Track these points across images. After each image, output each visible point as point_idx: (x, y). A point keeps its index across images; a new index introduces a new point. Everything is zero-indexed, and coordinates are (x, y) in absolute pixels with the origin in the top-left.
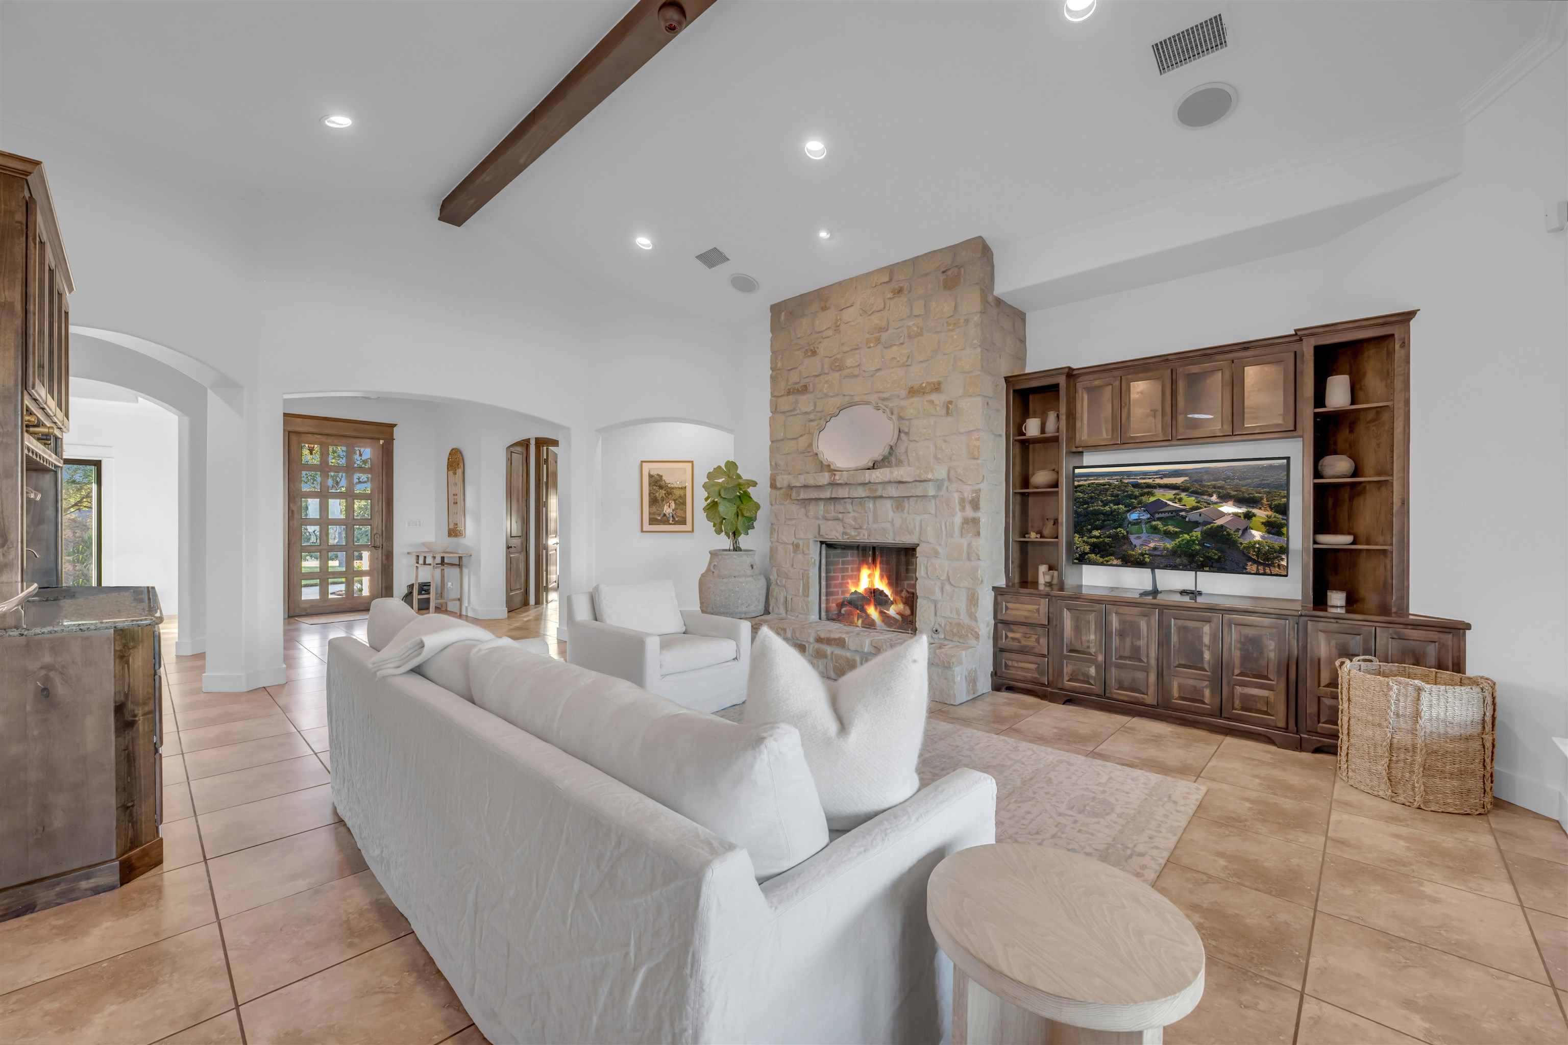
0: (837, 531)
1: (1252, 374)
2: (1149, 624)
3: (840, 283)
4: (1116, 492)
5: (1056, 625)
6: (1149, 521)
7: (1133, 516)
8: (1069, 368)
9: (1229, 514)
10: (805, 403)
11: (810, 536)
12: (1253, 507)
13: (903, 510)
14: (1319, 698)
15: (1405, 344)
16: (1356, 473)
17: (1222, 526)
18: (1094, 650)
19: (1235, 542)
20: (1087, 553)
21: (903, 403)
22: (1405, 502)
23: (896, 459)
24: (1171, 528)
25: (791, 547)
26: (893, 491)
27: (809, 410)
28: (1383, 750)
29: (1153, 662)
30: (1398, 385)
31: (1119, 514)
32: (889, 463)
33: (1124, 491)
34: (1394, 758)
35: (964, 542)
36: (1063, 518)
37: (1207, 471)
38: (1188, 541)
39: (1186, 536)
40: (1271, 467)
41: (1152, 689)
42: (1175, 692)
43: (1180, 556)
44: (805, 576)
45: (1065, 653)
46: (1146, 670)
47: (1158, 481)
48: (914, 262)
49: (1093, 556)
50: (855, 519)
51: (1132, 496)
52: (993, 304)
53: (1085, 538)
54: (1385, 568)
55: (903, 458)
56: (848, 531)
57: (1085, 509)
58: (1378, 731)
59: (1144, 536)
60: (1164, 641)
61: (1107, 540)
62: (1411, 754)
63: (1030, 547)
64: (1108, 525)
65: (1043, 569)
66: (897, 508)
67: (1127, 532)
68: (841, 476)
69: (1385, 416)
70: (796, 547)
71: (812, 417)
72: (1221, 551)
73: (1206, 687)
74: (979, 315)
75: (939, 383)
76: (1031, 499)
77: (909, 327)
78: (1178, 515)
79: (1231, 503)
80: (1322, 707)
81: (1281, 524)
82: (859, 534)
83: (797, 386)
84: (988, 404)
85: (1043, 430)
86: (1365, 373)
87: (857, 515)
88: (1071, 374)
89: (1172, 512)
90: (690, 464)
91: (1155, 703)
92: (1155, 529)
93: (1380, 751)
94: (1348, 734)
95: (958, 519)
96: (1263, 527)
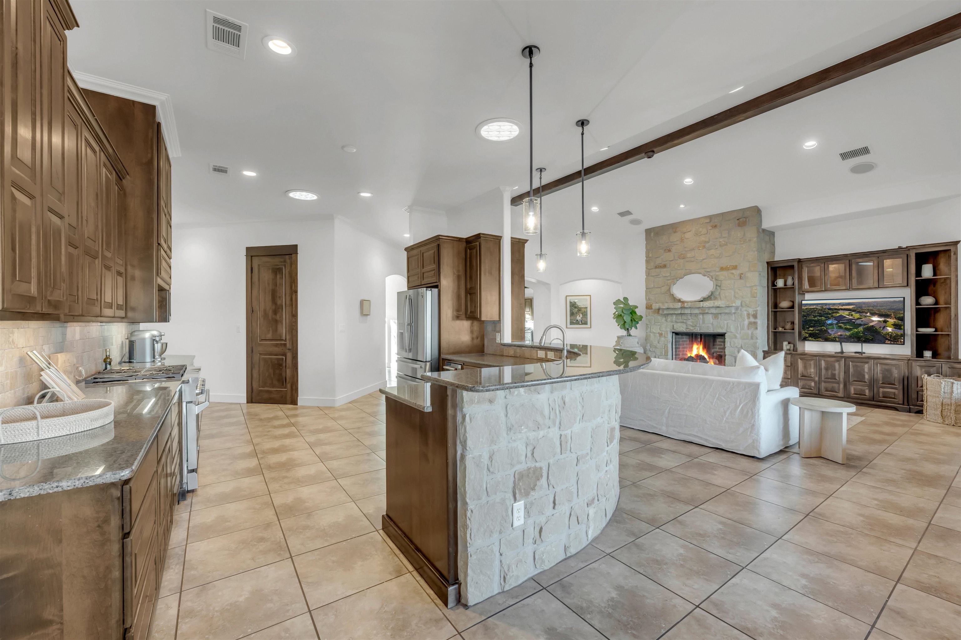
0: (683, 328)
1: (887, 263)
2: (839, 365)
3: (683, 221)
4: (820, 312)
5: (795, 366)
6: (837, 324)
7: (829, 322)
8: (799, 259)
9: (876, 321)
10: (664, 272)
11: (668, 330)
12: (887, 318)
13: (718, 319)
14: (918, 392)
15: (956, 254)
16: (937, 303)
17: (873, 326)
18: (813, 376)
19: (880, 332)
20: (807, 337)
21: (717, 273)
22: (956, 315)
23: (714, 297)
24: (848, 327)
25: (658, 335)
26: (713, 311)
27: (667, 275)
28: (939, 406)
29: (842, 380)
30: (953, 269)
31: (822, 321)
32: (710, 298)
33: (824, 311)
34: (943, 408)
35: (750, 332)
36: (797, 322)
37: (864, 303)
38: (857, 332)
39: (855, 330)
40: (895, 302)
41: (841, 391)
42: (852, 391)
43: (853, 338)
44: (666, 346)
45: (799, 377)
46: (838, 383)
47: (840, 307)
48: (723, 215)
49: (810, 338)
50: (693, 322)
51: (827, 314)
52: (761, 232)
53: (806, 331)
54: (949, 341)
55: (718, 297)
56: (689, 328)
57: (805, 319)
58: (937, 399)
59: (835, 330)
60: (847, 371)
61: (817, 332)
62: (950, 406)
63: (778, 334)
64: (817, 325)
65: (785, 343)
66: (715, 318)
67: (827, 328)
68: (688, 304)
69: (948, 281)
70: (661, 335)
71: (669, 278)
72: (873, 336)
73: (867, 389)
74: (756, 238)
75: (736, 266)
76: (778, 313)
77: (720, 242)
78: (851, 321)
79: (876, 316)
80: (919, 395)
81: (901, 325)
82: (695, 329)
83: (660, 265)
84: (760, 274)
85: (785, 285)
86: (939, 264)
87: (693, 321)
88: (799, 261)
89: (848, 320)
90: (589, 297)
91: (843, 396)
92: (840, 327)
93: (938, 406)
94: (927, 401)
95: (746, 322)
96: (893, 326)
